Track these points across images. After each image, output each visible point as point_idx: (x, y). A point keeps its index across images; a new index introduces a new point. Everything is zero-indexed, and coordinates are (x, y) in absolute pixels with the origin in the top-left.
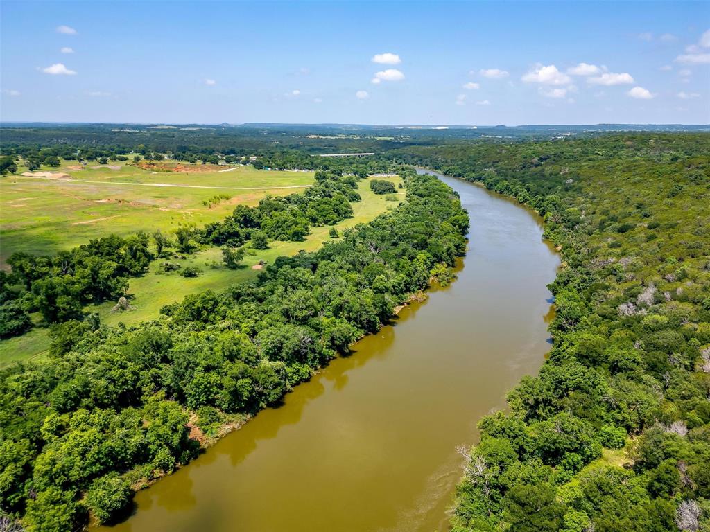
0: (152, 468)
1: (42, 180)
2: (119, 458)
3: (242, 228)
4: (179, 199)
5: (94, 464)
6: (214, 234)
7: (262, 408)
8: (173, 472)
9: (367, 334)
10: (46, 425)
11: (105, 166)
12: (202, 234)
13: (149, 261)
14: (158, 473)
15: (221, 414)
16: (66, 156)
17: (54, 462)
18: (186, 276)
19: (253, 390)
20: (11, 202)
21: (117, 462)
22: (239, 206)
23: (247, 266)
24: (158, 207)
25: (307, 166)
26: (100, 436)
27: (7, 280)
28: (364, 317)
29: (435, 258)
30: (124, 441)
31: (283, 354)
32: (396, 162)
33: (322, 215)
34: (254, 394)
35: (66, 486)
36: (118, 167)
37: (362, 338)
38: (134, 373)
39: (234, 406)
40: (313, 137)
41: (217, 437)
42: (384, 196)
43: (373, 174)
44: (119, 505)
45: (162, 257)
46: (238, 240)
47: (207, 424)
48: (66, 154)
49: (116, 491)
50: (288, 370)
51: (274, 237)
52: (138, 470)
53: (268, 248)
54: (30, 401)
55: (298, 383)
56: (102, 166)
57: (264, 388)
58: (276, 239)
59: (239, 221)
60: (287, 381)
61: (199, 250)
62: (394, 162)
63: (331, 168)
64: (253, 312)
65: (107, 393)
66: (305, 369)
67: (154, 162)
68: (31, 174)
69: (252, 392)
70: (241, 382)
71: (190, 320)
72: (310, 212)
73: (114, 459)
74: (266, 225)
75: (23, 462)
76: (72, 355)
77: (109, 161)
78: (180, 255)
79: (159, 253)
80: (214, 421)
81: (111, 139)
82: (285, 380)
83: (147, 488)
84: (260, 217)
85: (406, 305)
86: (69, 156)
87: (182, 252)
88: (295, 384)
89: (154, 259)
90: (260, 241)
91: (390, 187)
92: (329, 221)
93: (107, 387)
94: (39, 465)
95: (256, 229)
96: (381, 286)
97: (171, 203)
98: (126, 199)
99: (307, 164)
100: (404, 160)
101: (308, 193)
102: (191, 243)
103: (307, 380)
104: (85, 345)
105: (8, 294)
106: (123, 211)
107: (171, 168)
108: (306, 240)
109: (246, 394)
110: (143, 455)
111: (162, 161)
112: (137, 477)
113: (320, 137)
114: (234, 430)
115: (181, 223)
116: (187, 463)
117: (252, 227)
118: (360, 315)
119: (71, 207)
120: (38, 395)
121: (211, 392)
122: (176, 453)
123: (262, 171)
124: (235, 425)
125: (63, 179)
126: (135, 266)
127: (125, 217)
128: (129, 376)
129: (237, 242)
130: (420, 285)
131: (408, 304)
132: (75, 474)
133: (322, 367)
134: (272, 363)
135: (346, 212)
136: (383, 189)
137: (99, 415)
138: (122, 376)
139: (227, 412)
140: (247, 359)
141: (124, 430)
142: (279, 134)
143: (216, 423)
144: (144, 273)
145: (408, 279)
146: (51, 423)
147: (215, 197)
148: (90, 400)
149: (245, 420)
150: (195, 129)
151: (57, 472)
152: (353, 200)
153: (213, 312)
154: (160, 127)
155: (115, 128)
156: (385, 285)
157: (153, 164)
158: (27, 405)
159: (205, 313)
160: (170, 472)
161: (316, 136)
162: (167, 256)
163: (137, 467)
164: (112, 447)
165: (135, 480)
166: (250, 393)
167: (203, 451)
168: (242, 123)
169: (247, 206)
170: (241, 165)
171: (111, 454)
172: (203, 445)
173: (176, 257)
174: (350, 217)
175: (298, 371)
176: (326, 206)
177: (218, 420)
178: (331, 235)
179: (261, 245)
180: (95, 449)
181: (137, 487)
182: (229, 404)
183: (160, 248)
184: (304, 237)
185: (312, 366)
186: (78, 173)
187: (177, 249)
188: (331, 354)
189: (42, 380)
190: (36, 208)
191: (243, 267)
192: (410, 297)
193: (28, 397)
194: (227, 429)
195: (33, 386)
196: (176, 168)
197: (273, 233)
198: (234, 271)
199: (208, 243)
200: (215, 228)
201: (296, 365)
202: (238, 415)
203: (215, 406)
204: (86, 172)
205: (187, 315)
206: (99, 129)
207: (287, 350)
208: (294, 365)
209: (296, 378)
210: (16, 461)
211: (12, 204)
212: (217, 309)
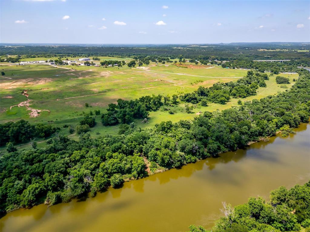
0: (131, 176)
1: (141, 70)
2: (122, 170)
3: (199, 96)
4: (183, 81)
5: (115, 169)
6: (187, 98)
7: (173, 168)
8: (137, 179)
9: (229, 151)
10: (107, 155)
11: (164, 65)
12: (183, 97)
13: (161, 106)
14: (133, 178)
15: (158, 166)
16: (152, 60)
17: (105, 166)
18: (170, 114)
19: (170, 160)
20: (129, 78)
21: (121, 171)
22: (201, 87)
23: (194, 113)
24: (173, 84)
25: (248, 67)
26: (119, 162)
27: (116, 107)
28: (229, 143)
29: (285, 122)
30: (125, 165)
31: (185, 150)
32: (303, 65)
33: (239, 93)
34: (170, 162)
35: (107, 173)
36: (168, 65)
37: (226, 152)
38: (134, 145)
39: (162, 164)
40: (261, 50)
41: (154, 173)
42: (280, 85)
43: (283, 72)
44: (117, 183)
45: (166, 105)
46: (196, 101)
47: (152, 168)
48: (153, 59)
49: (117, 179)
50: (186, 157)
51: (212, 101)
52: (127, 175)
53: (207, 106)
54: (107, 147)
55: (190, 163)
56: (163, 65)
57: (174, 161)
58: (213, 102)
59: (199, 93)
60: (185, 161)
61: (180, 104)
62: (301, 65)
63: (260, 69)
64: (183, 132)
65: (126, 149)
66: (193, 158)
67: (182, 63)
68: (139, 68)
69: (169, 161)
70: (165, 156)
71: (161, 131)
72: (234, 91)
73: (121, 170)
74: (210, 96)
75: (98, 164)
76: (123, 135)
77: (166, 63)
78: (172, 105)
79: (165, 103)
80: (155, 167)
81: (172, 52)
82: (184, 160)
83: (128, 181)
84: (208, 92)
85: (256, 142)
86: (153, 60)
87: (173, 104)
88: (188, 163)
89: (163, 105)
90: (204, 103)
91: (286, 81)
92: (241, 96)
93: (126, 148)
94: (101, 166)
95: (206, 97)
96: (244, 131)
97: (179, 83)
98: (164, 80)
99: (248, 66)
100: (308, 65)
101: (239, 82)
102: (178, 100)
103: (194, 163)
104: (127, 133)
105: (115, 112)
106: (161, 85)
107: (188, 66)
108: (226, 104)
109: (166, 161)
110: (129, 171)
111: (185, 63)
112: (126, 177)
113: (265, 50)
114: (160, 172)
115: (178, 92)
116: (142, 178)
117: (204, 96)
118: (227, 142)
119: (145, 82)
120: (110, 145)
121: (155, 157)
122: (139, 174)
123: (225, 68)
124: (161, 171)
125: (148, 70)
126: (154, 107)
127: (161, 87)
128: (133, 146)
129: (195, 102)
130: (269, 134)
131: (258, 141)
132: (109, 171)
133: (203, 159)
134: (180, 153)
135: (252, 92)
136: (282, 81)
137: (120, 156)
138: (131, 145)
139: (160, 166)
140: (171, 149)
141: (126, 162)
142: (244, 49)
143: (155, 168)
144: (157, 110)
145: (262, 130)
146: (108, 154)
147: (197, 81)
148: (121, 150)
149: (165, 170)
150: (206, 47)
151: (104, 169)
152: (262, 86)
153: (170, 129)
154: (192, 46)
155: (175, 47)
156: (246, 131)
157: (181, 64)
158: (106, 148)
159: (166, 129)
160: (136, 179)
161: (263, 50)
162: (167, 105)
163: (127, 174)
164: (120, 166)
165: (126, 178)
166: (168, 161)
167: (148, 176)
168: (230, 43)
169: (204, 87)
170: (217, 65)
171: (120, 168)
172: (149, 174)
173: (170, 105)
174: (255, 95)
175: (191, 158)
176: (242, 89)
177: (156, 167)
178: (238, 103)
179: (205, 104)
180: (116, 165)
181: (126, 180)
182: (161, 163)
183: (165, 101)
184: (226, 103)
185: (198, 158)
186: (154, 67)
187: (172, 102)
188: (208, 155)
189: (111, 141)
190: (135, 81)
191: (193, 113)
192: (260, 138)
193: (107, 145)
194: (158, 171)
195: (109, 142)
196: (189, 66)
197: (212, 99)
198: (188, 114)
199: (184, 101)
200: (188, 95)
201: (190, 156)
202: (163, 168)
203: (157, 163)
204: (157, 67)
205: (161, 129)
206: (169, 47)
207: (187, 149)
208: (189, 155)
209: (189, 160)
210: (97, 162)
211: (129, 79)
212: (171, 128)
